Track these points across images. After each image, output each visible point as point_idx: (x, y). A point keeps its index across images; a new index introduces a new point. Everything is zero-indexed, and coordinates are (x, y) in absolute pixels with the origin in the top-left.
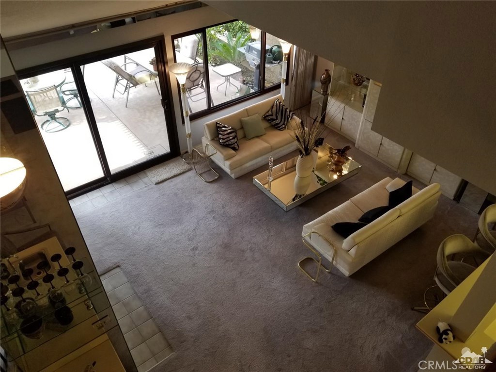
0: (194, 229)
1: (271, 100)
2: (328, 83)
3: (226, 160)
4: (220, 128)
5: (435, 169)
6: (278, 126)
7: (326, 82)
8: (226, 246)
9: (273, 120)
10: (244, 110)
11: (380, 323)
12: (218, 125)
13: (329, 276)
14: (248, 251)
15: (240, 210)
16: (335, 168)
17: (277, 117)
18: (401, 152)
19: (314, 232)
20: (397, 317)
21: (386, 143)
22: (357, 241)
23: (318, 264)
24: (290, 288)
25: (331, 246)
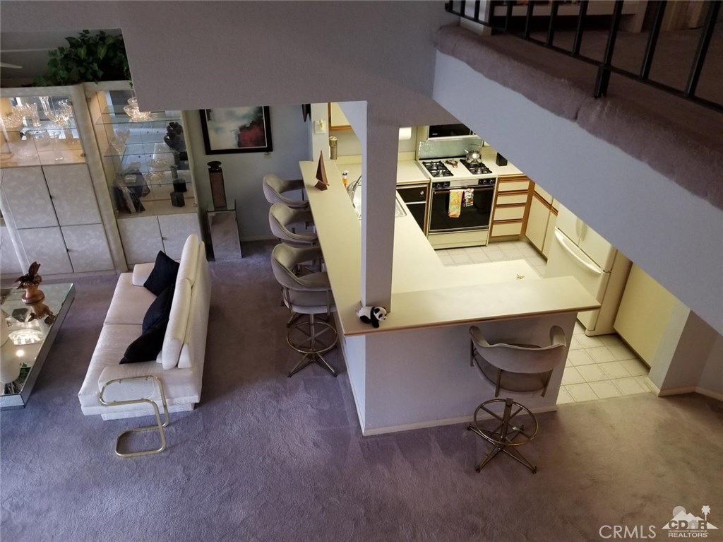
5: (163, 239)
11: (279, 416)
13: (172, 429)
16: (36, 310)
18: (105, 244)
19: (108, 384)
20: (286, 395)
21: (74, 244)
22: (181, 337)
23: (143, 431)
24: (141, 489)
25: (150, 379)
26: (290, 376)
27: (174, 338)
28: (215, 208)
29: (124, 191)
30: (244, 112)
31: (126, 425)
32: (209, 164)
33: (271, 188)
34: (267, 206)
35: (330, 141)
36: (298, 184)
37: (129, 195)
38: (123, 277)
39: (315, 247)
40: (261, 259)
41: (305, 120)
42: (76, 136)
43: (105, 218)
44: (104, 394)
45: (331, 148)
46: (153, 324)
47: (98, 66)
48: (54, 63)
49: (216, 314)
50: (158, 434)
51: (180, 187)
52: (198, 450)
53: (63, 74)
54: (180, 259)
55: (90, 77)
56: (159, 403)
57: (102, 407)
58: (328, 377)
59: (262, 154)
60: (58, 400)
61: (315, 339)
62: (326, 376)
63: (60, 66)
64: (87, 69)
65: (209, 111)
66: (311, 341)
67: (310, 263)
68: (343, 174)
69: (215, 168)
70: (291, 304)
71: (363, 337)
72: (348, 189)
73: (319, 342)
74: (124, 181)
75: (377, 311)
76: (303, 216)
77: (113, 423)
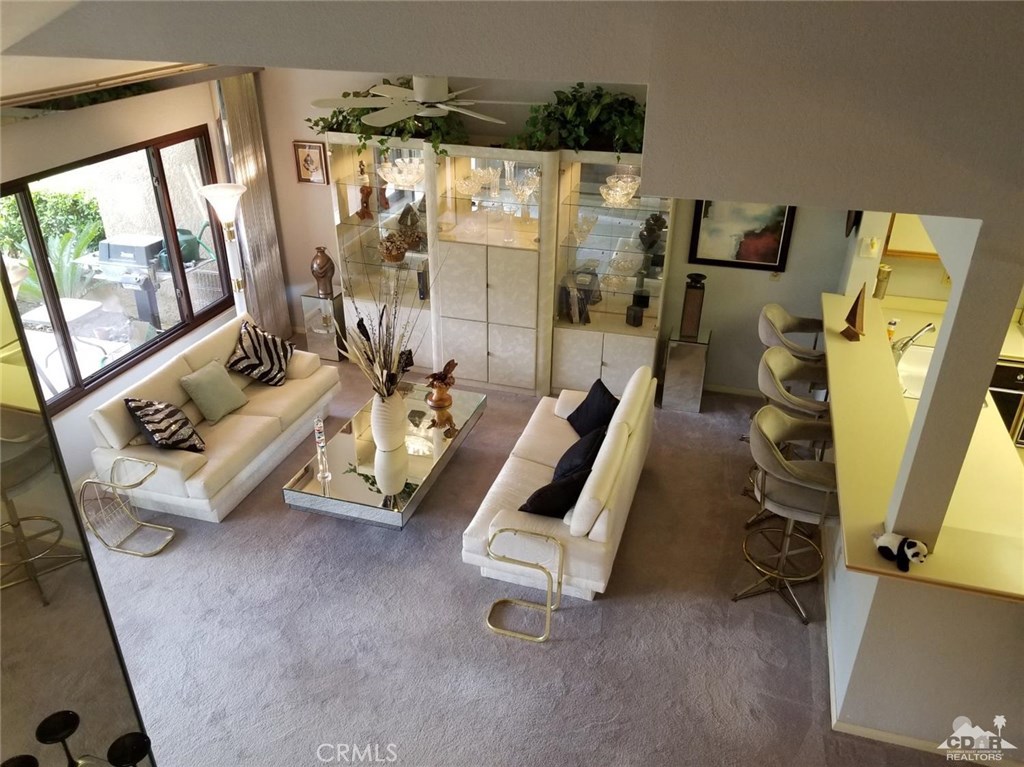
0: (187, 674)
1: (230, 328)
2: (329, 274)
3: (187, 479)
4: (139, 408)
5: (603, 364)
6: (270, 376)
7: (326, 272)
8: (301, 671)
9: (254, 367)
10: (178, 361)
11: (707, 653)
12: (133, 404)
13: (561, 617)
14: (360, 655)
15: (279, 580)
16: (439, 417)
17: (259, 359)
18: (533, 355)
19: (501, 531)
20: (724, 626)
21: (497, 349)
22: (603, 499)
23: (524, 606)
24: (506, 681)
25: (550, 541)
26: (735, 600)
27: (595, 497)
28: (681, 336)
29: (571, 294)
30: (759, 211)
31: (506, 590)
32: (689, 276)
33: (771, 324)
34: (759, 349)
35: (880, 270)
36: (815, 325)
37: (576, 299)
38: (545, 401)
39: (821, 422)
40: (726, 420)
41: (847, 235)
42: (534, 214)
43: (541, 322)
44: (493, 543)
45: (879, 280)
46: (569, 471)
47: (585, 130)
48: (533, 122)
49: (648, 481)
50: (542, 617)
51: (641, 300)
52: (588, 656)
53: (540, 135)
54: (621, 396)
55: (571, 144)
56: (555, 576)
57: (486, 559)
58: (794, 621)
59: (768, 274)
60: (437, 533)
61: (787, 559)
62: (790, 619)
63: (539, 126)
64: (570, 134)
65: (709, 203)
66: (779, 559)
67: (806, 444)
68: (890, 323)
69: (696, 281)
70: (764, 496)
71: (875, 579)
72: (893, 347)
73: (792, 565)
74: (575, 281)
75: (912, 545)
76: (813, 372)
77: (492, 583)
